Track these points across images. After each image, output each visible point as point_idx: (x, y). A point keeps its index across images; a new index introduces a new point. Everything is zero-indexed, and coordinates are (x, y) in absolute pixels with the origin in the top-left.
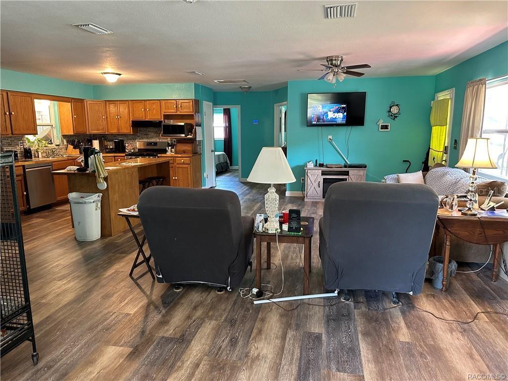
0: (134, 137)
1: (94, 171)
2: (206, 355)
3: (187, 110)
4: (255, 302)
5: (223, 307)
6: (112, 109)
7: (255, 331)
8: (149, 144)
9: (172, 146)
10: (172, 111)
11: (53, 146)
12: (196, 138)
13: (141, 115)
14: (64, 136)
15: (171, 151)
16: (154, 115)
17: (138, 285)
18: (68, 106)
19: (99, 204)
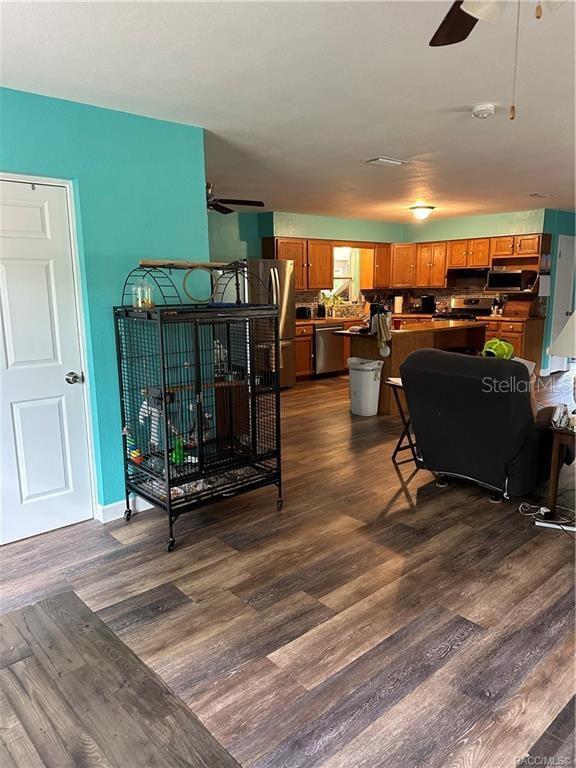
0: (449, 291)
1: (376, 334)
2: (443, 554)
3: (530, 250)
4: (537, 523)
5: (490, 516)
6: (425, 254)
7: (518, 551)
8: (468, 302)
9: (500, 304)
10: (506, 254)
11: (350, 302)
12: (538, 293)
13: (461, 262)
14: (363, 292)
15: (498, 312)
16: (480, 261)
17: (397, 469)
18: (371, 252)
19: (379, 374)
